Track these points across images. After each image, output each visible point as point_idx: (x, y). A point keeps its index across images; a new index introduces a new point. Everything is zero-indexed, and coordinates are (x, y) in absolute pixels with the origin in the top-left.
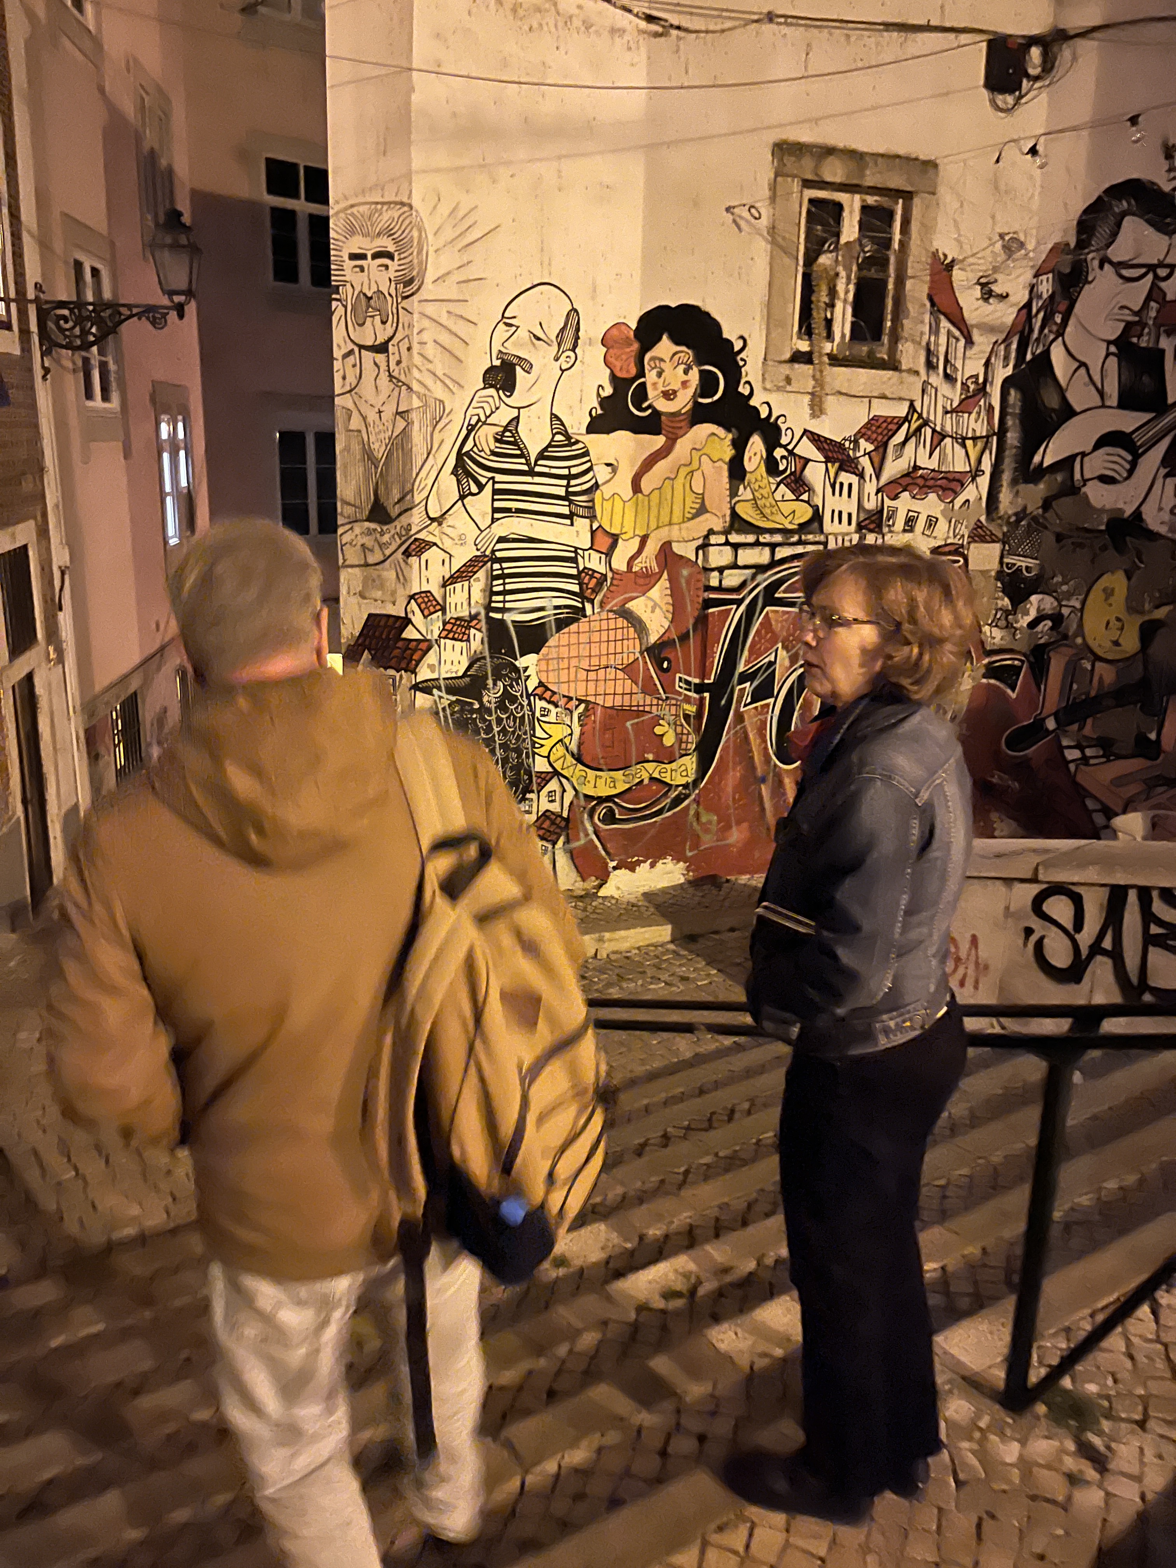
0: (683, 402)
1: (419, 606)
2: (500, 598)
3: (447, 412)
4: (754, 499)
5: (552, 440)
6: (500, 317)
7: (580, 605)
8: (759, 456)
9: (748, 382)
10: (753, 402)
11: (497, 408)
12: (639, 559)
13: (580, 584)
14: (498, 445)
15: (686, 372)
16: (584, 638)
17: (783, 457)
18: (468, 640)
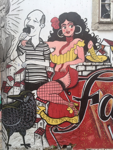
0: (71, 33)
1: (8, 79)
2: (28, 77)
3: (15, 38)
4: (91, 55)
5: (39, 43)
6: (27, 18)
7: (47, 79)
8: (92, 45)
9: (88, 29)
10: (89, 33)
11: (26, 37)
12: (62, 69)
13: (47, 75)
14: (26, 44)
15: (72, 27)
16: (48, 87)
17: (98, 45)
18: (20, 87)
